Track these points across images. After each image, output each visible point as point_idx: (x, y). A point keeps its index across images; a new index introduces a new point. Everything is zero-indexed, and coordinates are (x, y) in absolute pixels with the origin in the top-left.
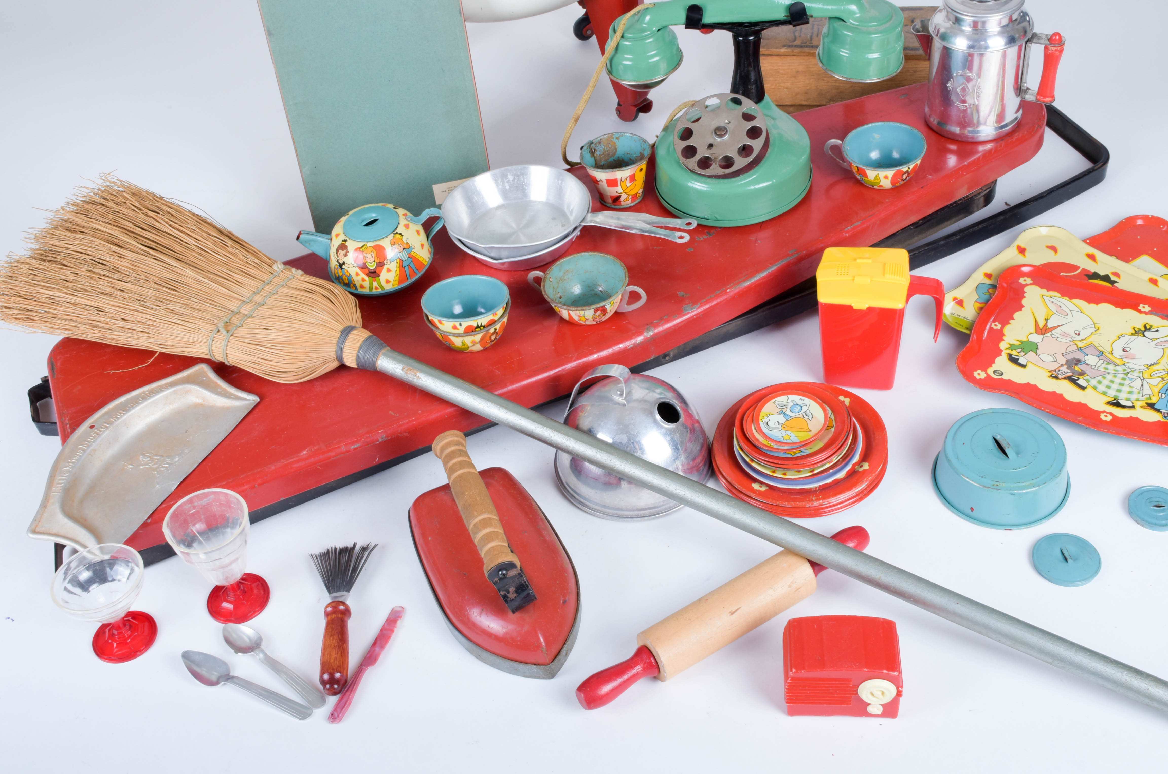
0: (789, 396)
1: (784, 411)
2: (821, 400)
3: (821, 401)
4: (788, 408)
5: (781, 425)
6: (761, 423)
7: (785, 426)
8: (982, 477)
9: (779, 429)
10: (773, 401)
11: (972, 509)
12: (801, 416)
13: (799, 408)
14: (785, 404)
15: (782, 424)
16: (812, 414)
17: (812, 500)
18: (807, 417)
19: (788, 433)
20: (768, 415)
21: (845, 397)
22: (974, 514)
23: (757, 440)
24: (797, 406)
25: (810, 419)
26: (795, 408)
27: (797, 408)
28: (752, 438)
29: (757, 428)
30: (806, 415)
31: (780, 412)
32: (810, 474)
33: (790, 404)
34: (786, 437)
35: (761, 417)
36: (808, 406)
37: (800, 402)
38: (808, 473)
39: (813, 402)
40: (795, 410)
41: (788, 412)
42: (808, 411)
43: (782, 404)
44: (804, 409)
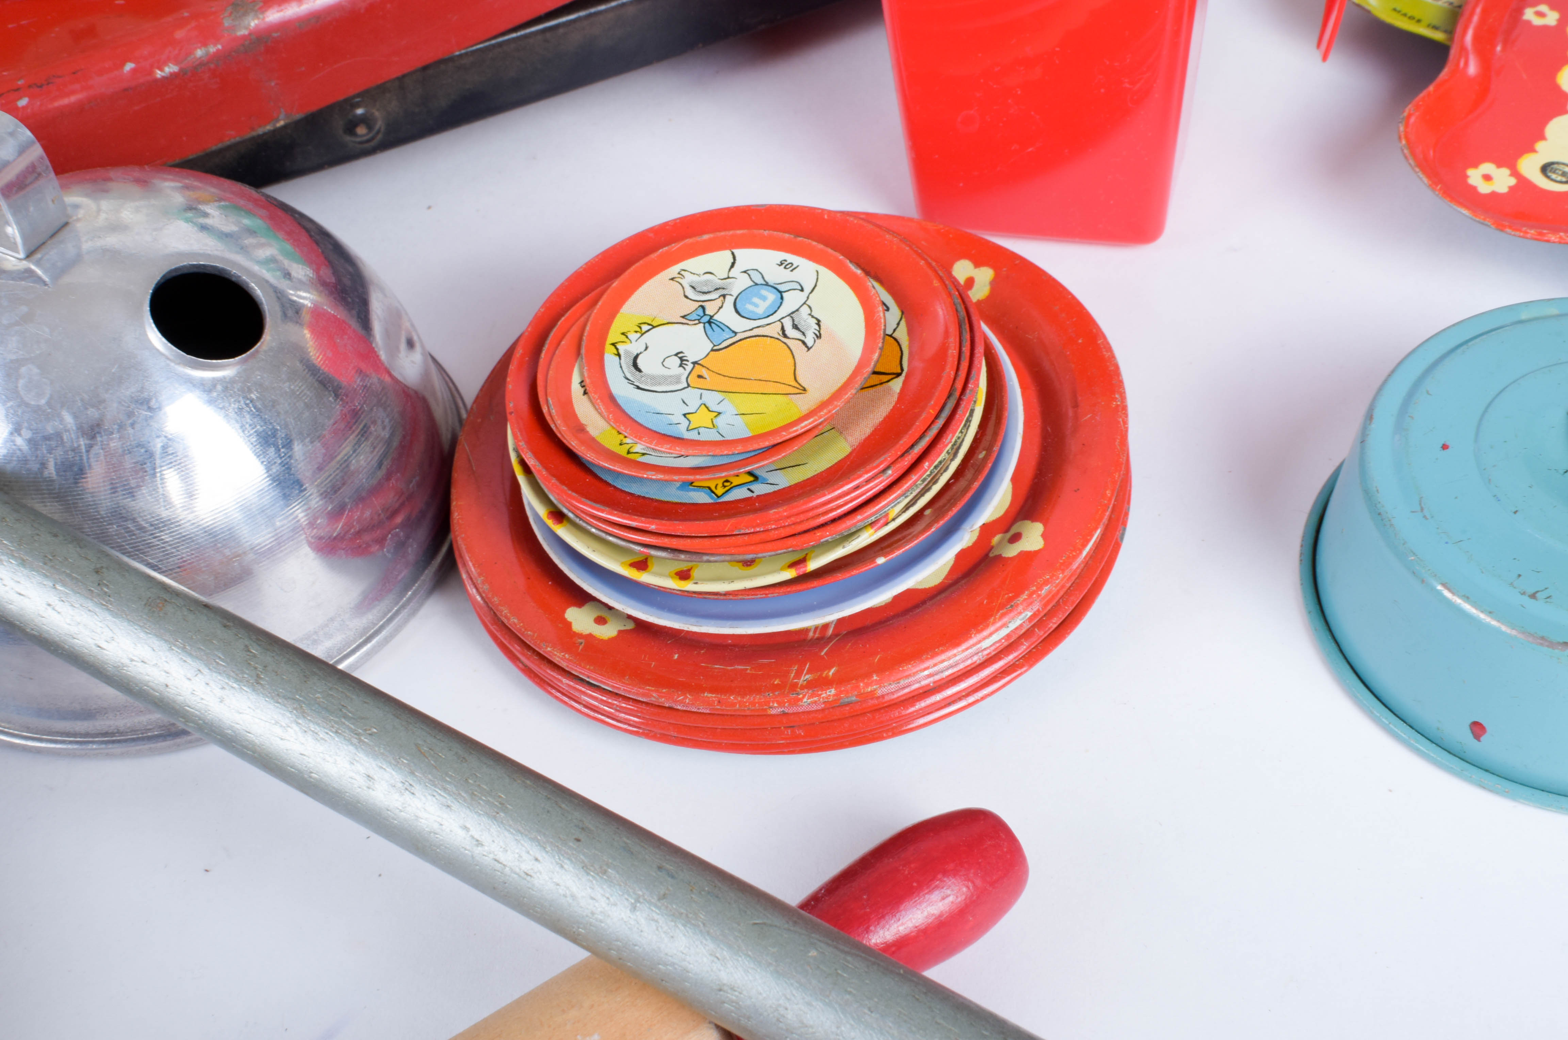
0: (736, 251)
1: (710, 309)
2: (859, 265)
3: (859, 272)
4: (730, 300)
5: (689, 367)
6: (610, 359)
7: (704, 372)
8: (1533, 596)
9: (678, 382)
10: (674, 270)
11: (1478, 729)
12: (775, 330)
13: (772, 296)
14: (720, 283)
15: (695, 363)
16: (819, 323)
17: (794, 687)
18: (797, 335)
19: (712, 399)
20: (645, 328)
21: (978, 264)
22: (1486, 748)
23: (580, 429)
24: (765, 292)
25: (810, 344)
26: (756, 300)
27: (764, 298)
28: (559, 422)
29: (588, 381)
30: (795, 327)
31: (694, 316)
32: (790, 574)
33: (741, 283)
34: (702, 419)
35: (613, 335)
36: (807, 290)
37: (775, 275)
38: (782, 569)
39: (827, 275)
40: (756, 306)
41: (726, 316)
42: (805, 310)
43: (706, 283)
44: (792, 300)
